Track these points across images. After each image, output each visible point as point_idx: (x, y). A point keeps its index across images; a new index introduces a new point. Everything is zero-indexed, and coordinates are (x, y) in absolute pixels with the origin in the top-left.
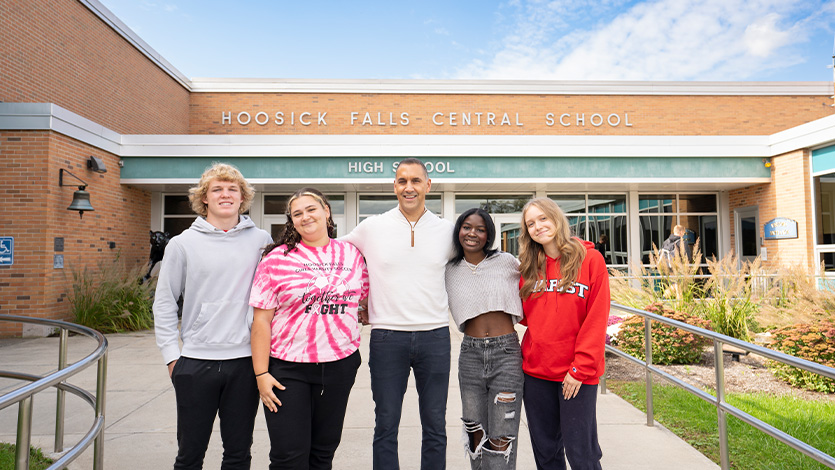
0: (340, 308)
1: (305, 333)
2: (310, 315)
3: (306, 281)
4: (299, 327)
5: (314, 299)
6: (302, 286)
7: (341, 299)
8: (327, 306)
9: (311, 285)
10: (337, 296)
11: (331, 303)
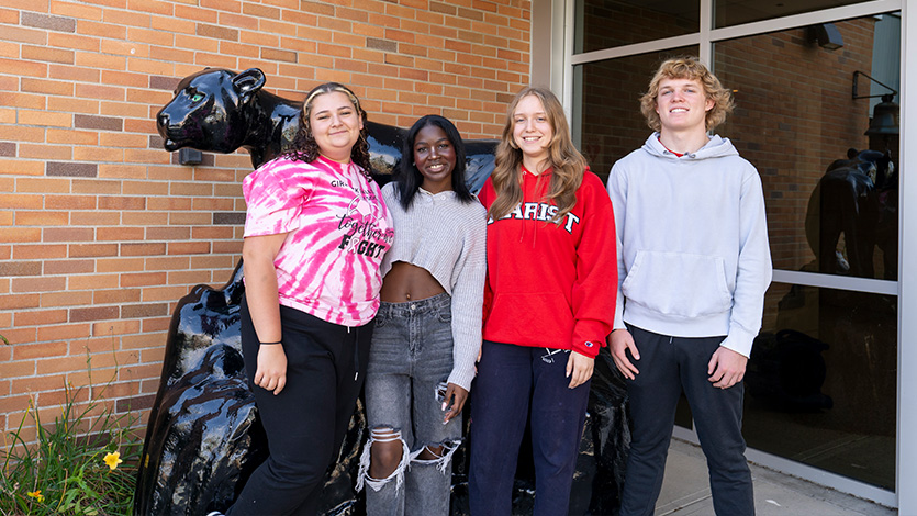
0: (377, 249)
1: (339, 277)
2: (345, 252)
3: (347, 200)
4: (331, 267)
5: (356, 228)
6: (342, 205)
7: (382, 238)
8: (367, 243)
9: (353, 207)
10: (379, 232)
11: (372, 240)
